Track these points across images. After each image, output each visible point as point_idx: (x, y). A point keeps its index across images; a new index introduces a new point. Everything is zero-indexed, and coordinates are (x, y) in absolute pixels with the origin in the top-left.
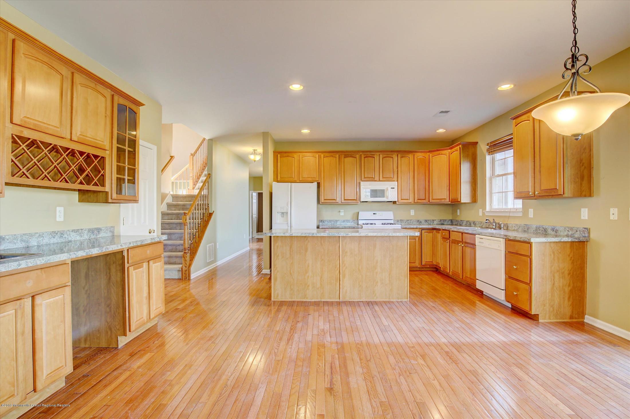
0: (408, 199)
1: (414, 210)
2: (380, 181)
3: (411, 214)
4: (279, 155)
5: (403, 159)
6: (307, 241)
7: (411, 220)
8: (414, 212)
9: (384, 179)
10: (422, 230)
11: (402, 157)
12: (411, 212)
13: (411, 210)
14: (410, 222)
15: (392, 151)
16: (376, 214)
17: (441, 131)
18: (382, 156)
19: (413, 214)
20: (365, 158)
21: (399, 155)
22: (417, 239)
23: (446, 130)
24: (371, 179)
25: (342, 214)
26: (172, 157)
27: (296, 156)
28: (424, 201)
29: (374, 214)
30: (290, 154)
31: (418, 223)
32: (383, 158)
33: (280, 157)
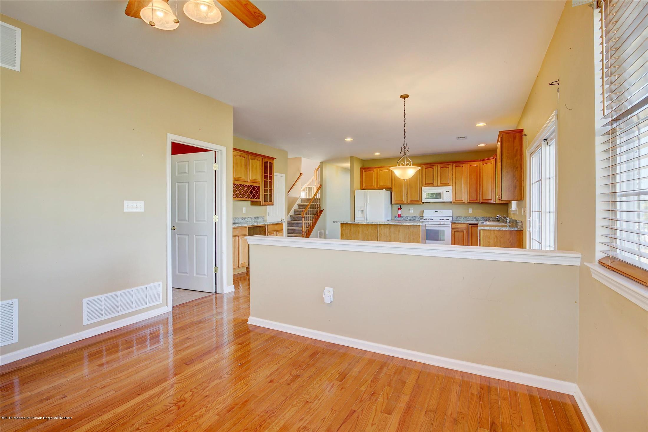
0: (462, 200)
1: (471, 209)
2: (438, 186)
3: (469, 212)
4: (364, 170)
5: (457, 168)
6: (359, 227)
7: (468, 217)
8: (471, 211)
9: (442, 185)
10: (469, 225)
11: (456, 167)
12: (469, 210)
13: (469, 209)
14: (468, 219)
15: (448, 163)
16: (437, 212)
17: (482, 145)
18: (440, 166)
19: (471, 212)
20: (426, 169)
21: (454, 165)
22: (465, 231)
23: (486, 145)
24: (431, 185)
25: (412, 211)
26: (301, 174)
27: (375, 170)
28: (476, 201)
29: (436, 212)
30: (371, 169)
31: (475, 220)
32: (440, 168)
33: (365, 172)
